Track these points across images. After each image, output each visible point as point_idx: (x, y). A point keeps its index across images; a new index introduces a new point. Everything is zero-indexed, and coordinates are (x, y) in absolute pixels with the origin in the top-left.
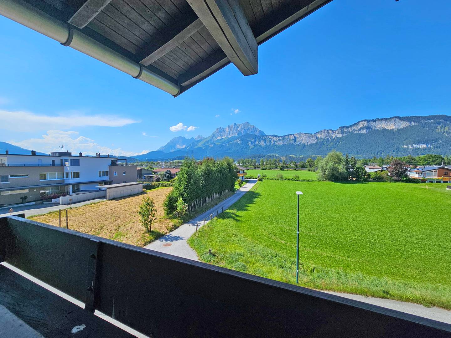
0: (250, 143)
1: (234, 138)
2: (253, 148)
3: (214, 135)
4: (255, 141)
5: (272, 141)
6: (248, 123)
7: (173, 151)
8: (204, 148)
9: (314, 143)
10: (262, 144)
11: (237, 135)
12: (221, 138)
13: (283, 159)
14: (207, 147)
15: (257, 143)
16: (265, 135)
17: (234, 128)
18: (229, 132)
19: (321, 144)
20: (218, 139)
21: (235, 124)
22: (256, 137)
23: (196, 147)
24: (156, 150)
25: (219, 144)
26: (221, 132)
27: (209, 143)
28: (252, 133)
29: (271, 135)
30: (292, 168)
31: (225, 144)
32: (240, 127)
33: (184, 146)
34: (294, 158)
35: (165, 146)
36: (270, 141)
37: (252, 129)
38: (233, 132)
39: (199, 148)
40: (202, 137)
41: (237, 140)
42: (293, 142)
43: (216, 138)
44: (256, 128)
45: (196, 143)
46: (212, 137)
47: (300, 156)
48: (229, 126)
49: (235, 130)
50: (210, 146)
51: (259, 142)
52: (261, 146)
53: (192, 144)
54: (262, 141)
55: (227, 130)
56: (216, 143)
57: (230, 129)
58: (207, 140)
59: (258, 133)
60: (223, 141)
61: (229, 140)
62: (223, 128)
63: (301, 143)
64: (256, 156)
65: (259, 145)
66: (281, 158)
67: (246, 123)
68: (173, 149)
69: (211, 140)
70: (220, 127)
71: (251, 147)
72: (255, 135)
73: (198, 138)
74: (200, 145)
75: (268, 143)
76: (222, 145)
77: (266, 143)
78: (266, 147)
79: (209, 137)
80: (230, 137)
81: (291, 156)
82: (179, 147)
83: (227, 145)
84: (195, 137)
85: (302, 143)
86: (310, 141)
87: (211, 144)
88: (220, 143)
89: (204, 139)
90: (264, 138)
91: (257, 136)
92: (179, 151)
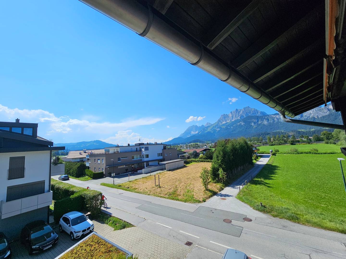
0: (253, 123)
1: (237, 121)
2: (256, 127)
3: (219, 121)
4: (258, 121)
5: (275, 119)
6: (248, 107)
7: (189, 136)
8: (212, 132)
9: (326, 115)
10: (265, 122)
11: (239, 118)
12: (225, 123)
13: (290, 134)
14: (215, 131)
15: (260, 122)
16: (267, 115)
17: (236, 113)
18: (232, 117)
19: (336, 115)
20: (223, 124)
21: (237, 110)
22: (258, 118)
23: (206, 132)
24: (177, 137)
25: (224, 127)
26: (225, 118)
27: (216, 128)
28: (253, 115)
29: (274, 114)
30: (304, 142)
31: (230, 127)
32: (241, 111)
33: (197, 132)
34: (304, 132)
35: (183, 133)
36: (273, 119)
37: (253, 112)
38: (236, 117)
39: (209, 132)
40: (210, 123)
41: (240, 123)
42: (300, 117)
43: (222, 123)
44: (256, 110)
45: (206, 129)
46: (218, 122)
47: (311, 130)
48: (231, 112)
49: (237, 115)
50: (217, 130)
51: (262, 122)
52: (264, 125)
53: (202, 130)
54: (265, 120)
55: (230, 115)
56: (222, 127)
57: (233, 114)
58: (214, 125)
59: (260, 114)
60: (227, 124)
61: (233, 123)
62: (226, 114)
63: (309, 117)
64: (261, 134)
65: (262, 124)
66: (288, 134)
67: (247, 107)
68: (189, 135)
69: (217, 125)
70: (224, 114)
71: (254, 127)
72: (257, 116)
73: (207, 125)
74: (209, 130)
75: (271, 121)
76: (227, 128)
77: (269, 121)
78: (270, 125)
79: (215, 123)
80: (233, 120)
81: (299, 130)
82: (193, 133)
83: (232, 128)
84: (205, 124)
85: (311, 117)
86: (320, 114)
87: (218, 128)
88: (226, 127)
89: (212, 125)
90: (266, 118)
91: (258, 116)
92: (194, 136)
